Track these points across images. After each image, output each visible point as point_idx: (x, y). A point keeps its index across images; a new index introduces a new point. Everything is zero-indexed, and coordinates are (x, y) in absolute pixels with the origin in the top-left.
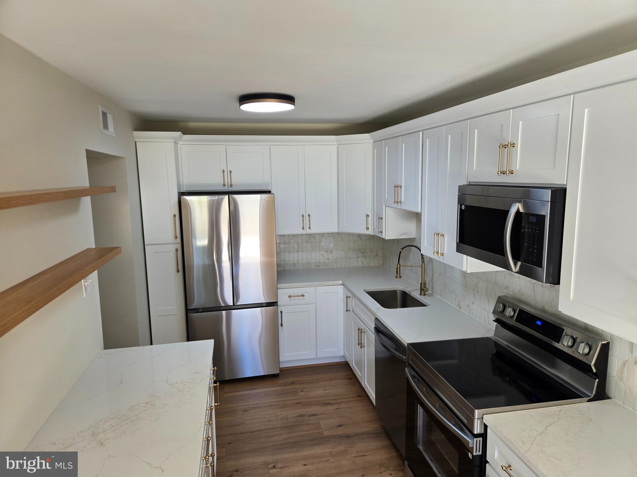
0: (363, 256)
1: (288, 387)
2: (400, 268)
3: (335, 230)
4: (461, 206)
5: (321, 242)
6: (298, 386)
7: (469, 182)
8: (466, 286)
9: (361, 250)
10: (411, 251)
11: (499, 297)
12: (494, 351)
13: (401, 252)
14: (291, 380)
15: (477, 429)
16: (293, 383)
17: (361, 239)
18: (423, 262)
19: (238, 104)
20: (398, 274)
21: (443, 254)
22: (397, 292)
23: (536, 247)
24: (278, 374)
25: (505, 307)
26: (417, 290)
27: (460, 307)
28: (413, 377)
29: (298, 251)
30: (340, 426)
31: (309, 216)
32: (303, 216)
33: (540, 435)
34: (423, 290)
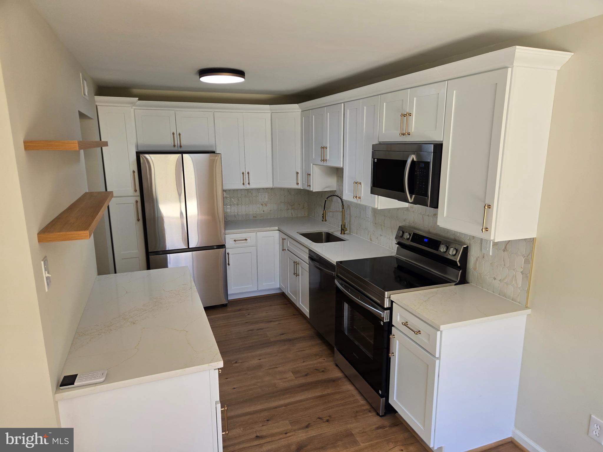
0: (292, 209)
1: (237, 313)
2: (325, 213)
3: (270, 185)
4: (374, 159)
5: (257, 196)
6: (244, 312)
7: (380, 142)
8: (376, 224)
9: (290, 204)
10: (333, 201)
11: (400, 227)
12: (396, 266)
13: (326, 200)
14: (238, 308)
15: (387, 305)
16: (240, 310)
17: (290, 194)
18: (343, 208)
19: (198, 77)
20: (324, 219)
21: (360, 197)
22: (323, 234)
23: (424, 183)
24: (227, 304)
25: (403, 233)
26: (338, 231)
27: (371, 240)
28: (341, 284)
29: (238, 205)
30: (283, 334)
31: (248, 173)
32: (243, 173)
33: (425, 301)
34: (343, 230)
